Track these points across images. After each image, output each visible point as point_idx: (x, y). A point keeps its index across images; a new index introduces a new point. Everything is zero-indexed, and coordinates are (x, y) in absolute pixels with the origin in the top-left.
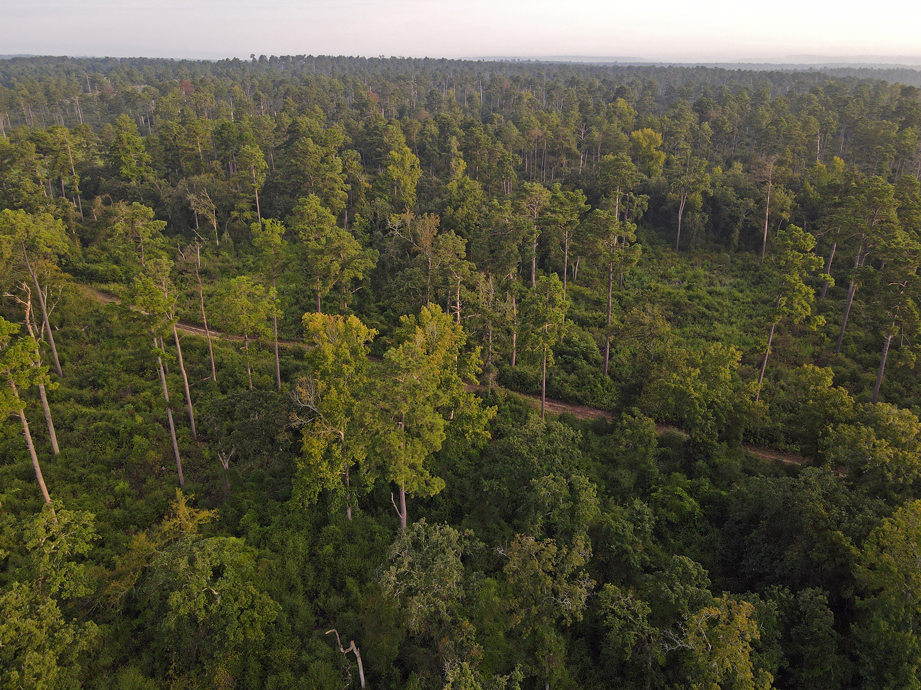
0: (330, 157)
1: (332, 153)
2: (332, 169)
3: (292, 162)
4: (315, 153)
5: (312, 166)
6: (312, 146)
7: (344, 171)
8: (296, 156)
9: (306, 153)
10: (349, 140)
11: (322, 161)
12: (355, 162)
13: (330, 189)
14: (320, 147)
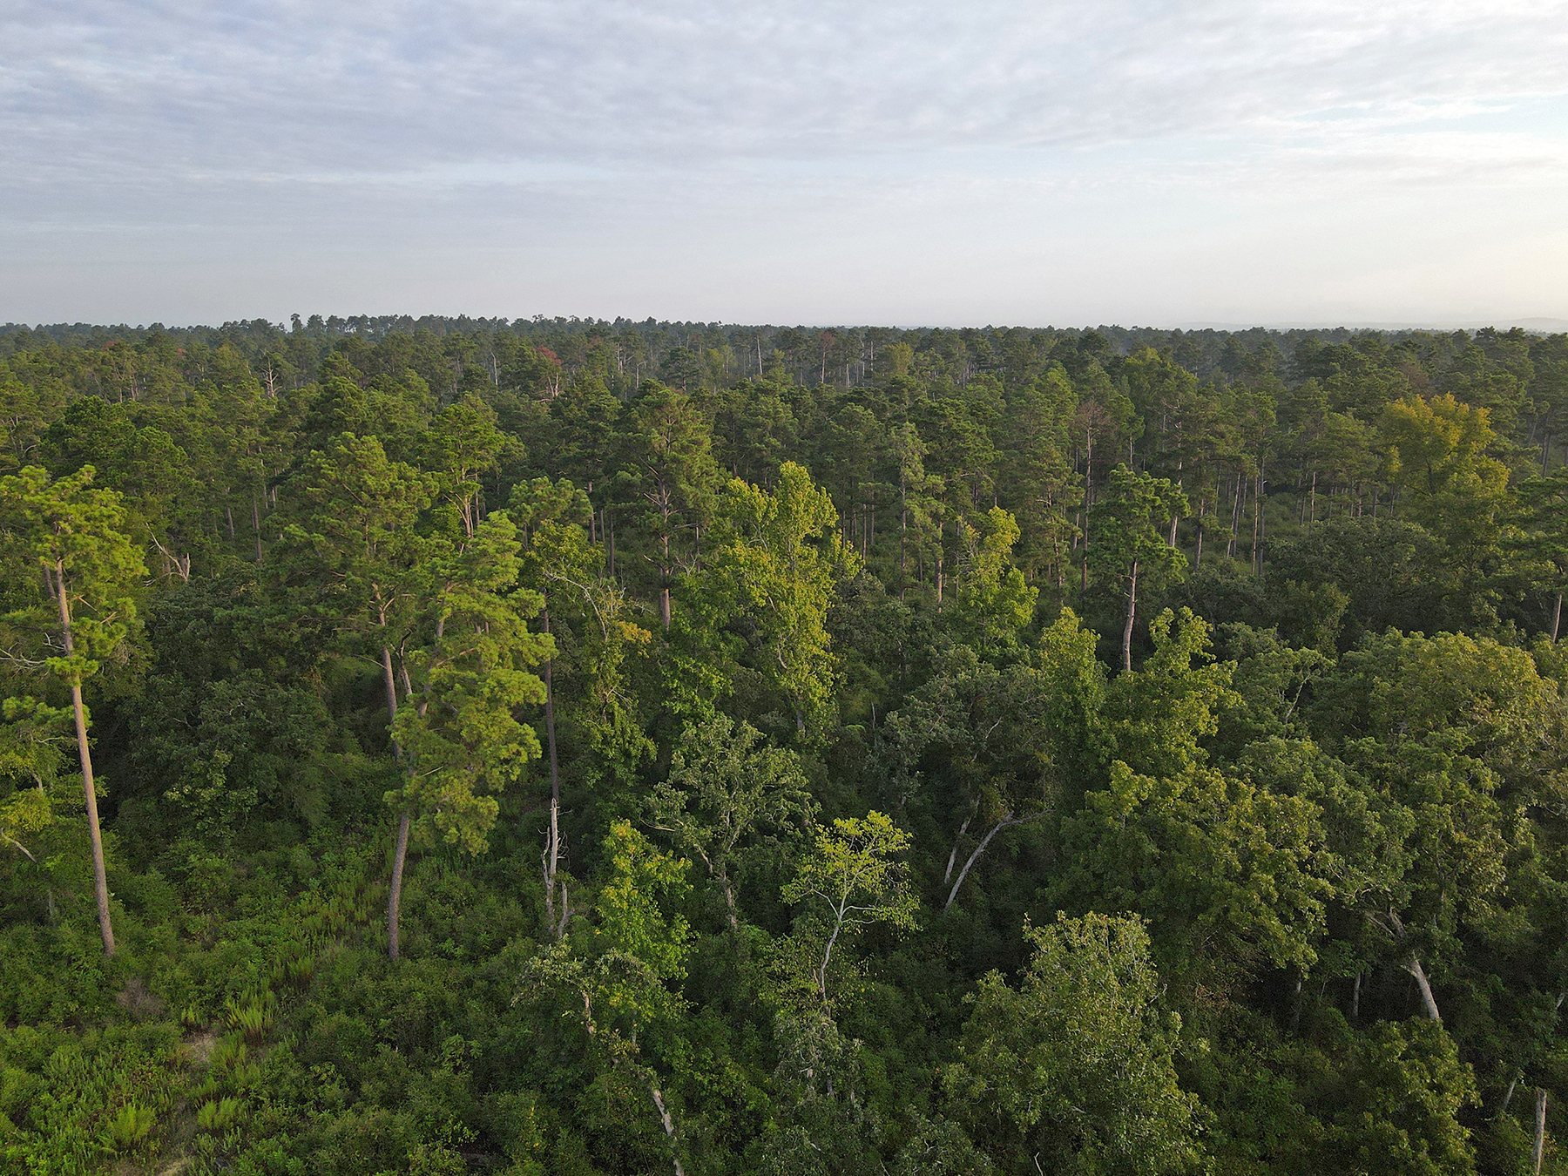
0: (453, 507)
1: (461, 491)
2: (470, 569)
3: (289, 536)
4: (394, 493)
5: (381, 546)
6: (379, 469)
7: (528, 574)
8: (310, 505)
9: (352, 495)
10: (517, 446)
11: (426, 521)
12: (574, 531)
13: (460, 663)
14: (413, 472)
